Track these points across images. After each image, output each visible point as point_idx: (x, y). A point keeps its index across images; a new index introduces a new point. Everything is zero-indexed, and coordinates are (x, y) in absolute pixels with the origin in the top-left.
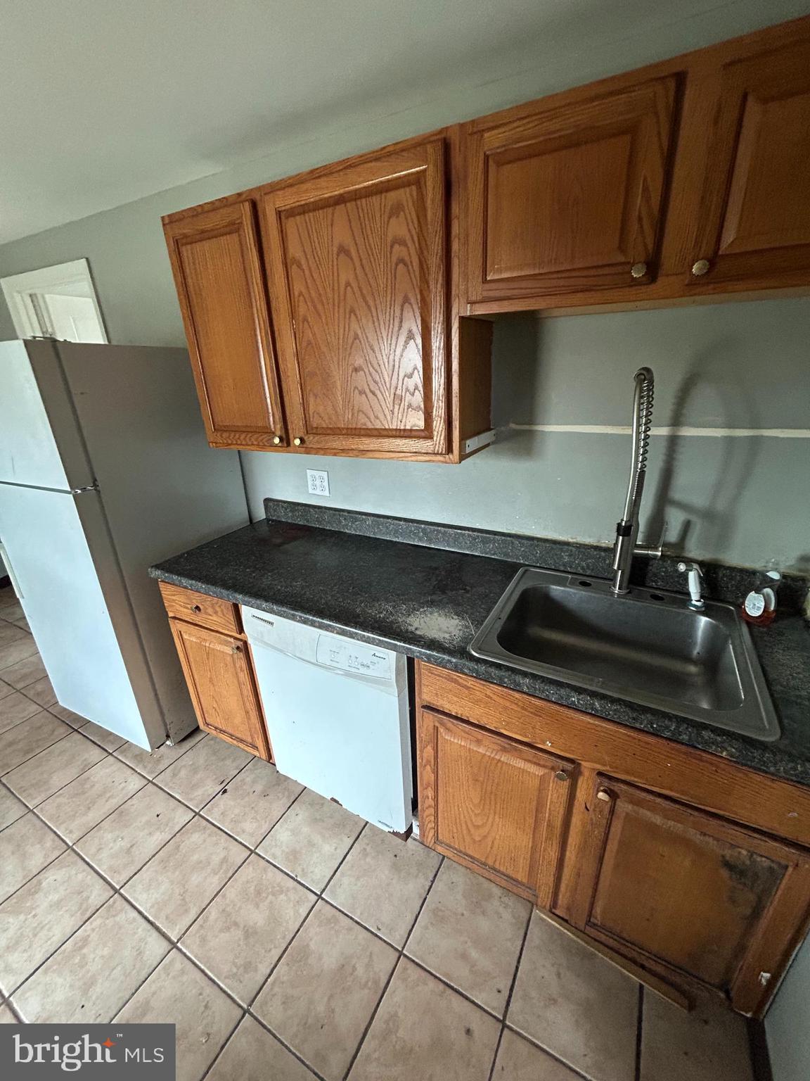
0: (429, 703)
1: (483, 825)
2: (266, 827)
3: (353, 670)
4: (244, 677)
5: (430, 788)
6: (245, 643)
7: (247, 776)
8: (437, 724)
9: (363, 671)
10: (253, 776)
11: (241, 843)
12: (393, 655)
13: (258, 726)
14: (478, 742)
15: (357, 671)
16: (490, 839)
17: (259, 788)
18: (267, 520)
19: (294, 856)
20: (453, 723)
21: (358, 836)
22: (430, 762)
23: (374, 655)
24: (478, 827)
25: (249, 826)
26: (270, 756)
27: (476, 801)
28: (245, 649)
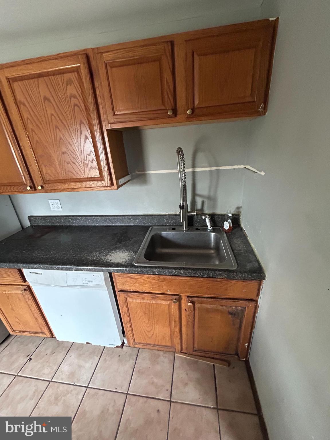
0: (121, 289)
1: (152, 330)
2: (55, 368)
3: (85, 284)
4: (31, 302)
5: (128, 323)
6: (29, 286)
7: (42, 348)
8: (126, 297)
9: (90, 284)
10: (44, 347)
11: (43, 380)
12: (102, 273)
13: (43, 323)
14: (143, 298)
15: (87, 284)
16: (155, 335)
17: (49, 352)
18: (32, 226)
19: (72, 374)
20: (132, 294)
21: (102, 354)
22: (126, 313)
23: (94, 276)
24: (149, 332)
25: (46, 371)
26: (52, 335)
27: (147, 322)
28: (29, 289)
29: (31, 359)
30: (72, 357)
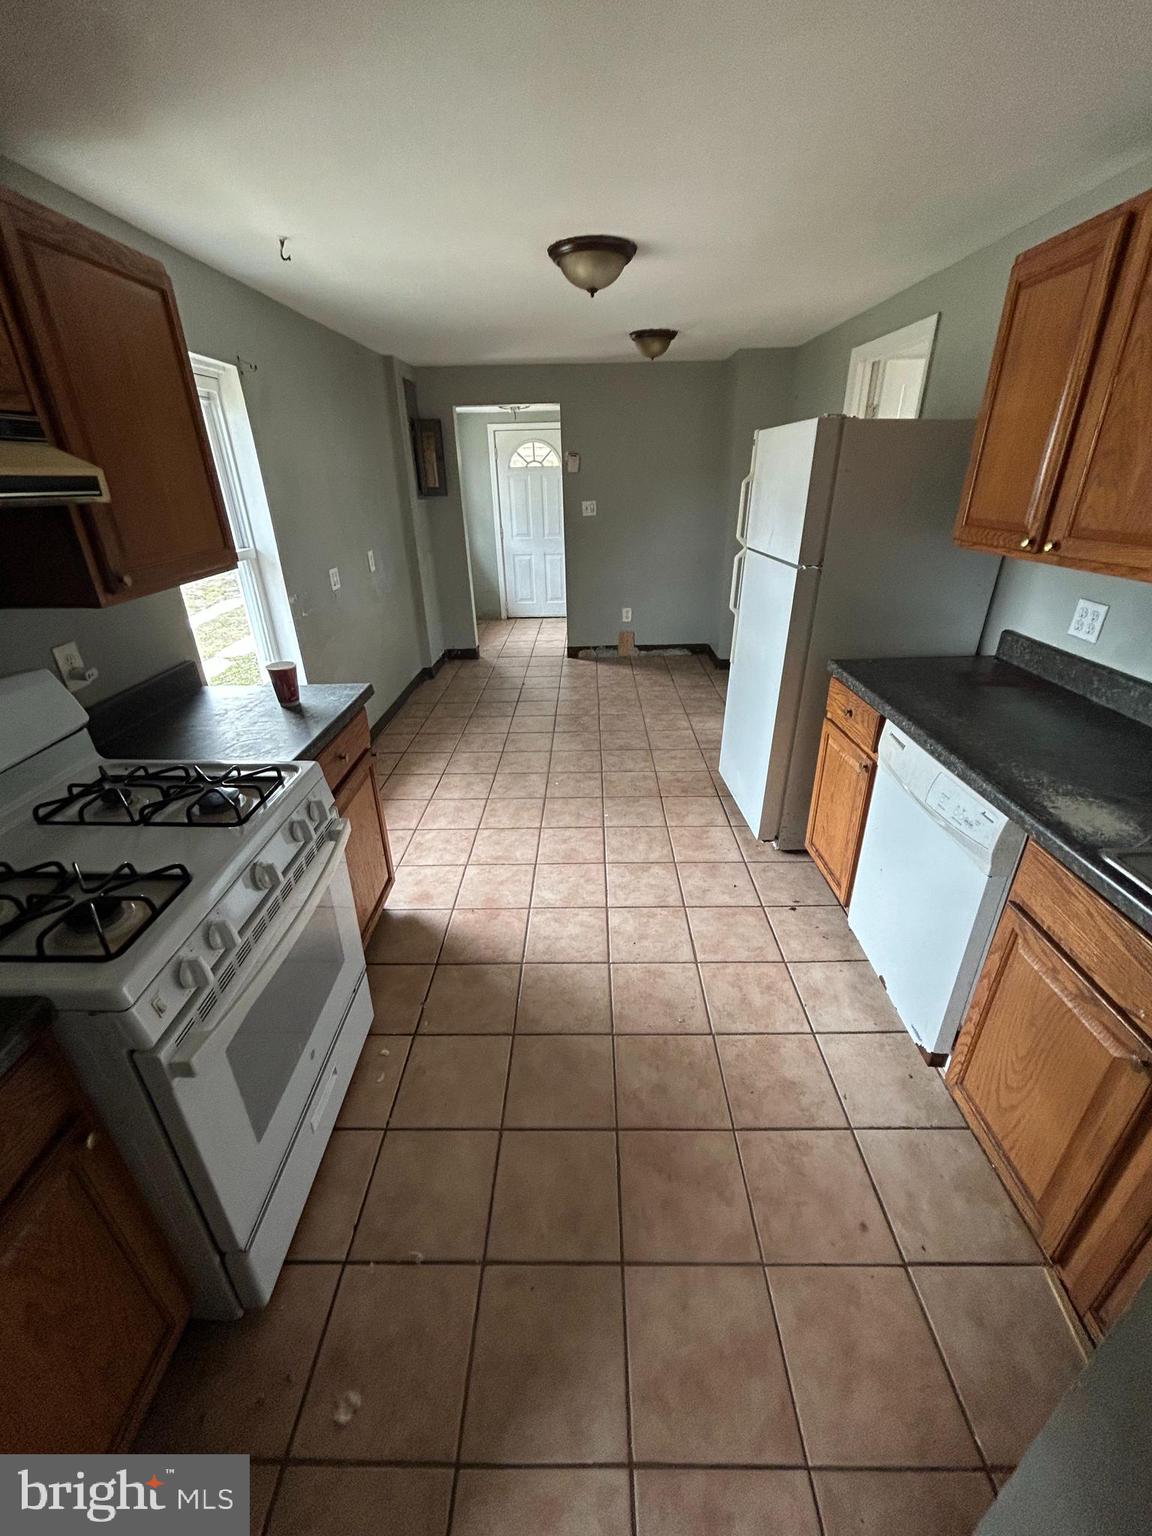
0: (1023, 902)
1: (1019, 1089)
2: (807, 956)
3: (955, 824)
4: (860, 802)
5: (977, 1009)
6: (875, 766)
7: (820, 913)
8: (1018, 930)
9: (964, 828)
10: (825, 916)
11: (780, 950)
12: (1003, 819)
13: (851, 862)
14: (1054, 972)
15: (958, 827)
16: (1017, 1113)
17: (823, 928)
18: (996, 657)
19: (816, 993)
20: (1035, 934)
22: (990, 975)
23: (984, 814)
24: (1008, 1088)
25: (795, 944)
26: (847, 904)
27: (1022, 1052)
28: (871, 770)
29: (793, 909)
30: (843, 975)
